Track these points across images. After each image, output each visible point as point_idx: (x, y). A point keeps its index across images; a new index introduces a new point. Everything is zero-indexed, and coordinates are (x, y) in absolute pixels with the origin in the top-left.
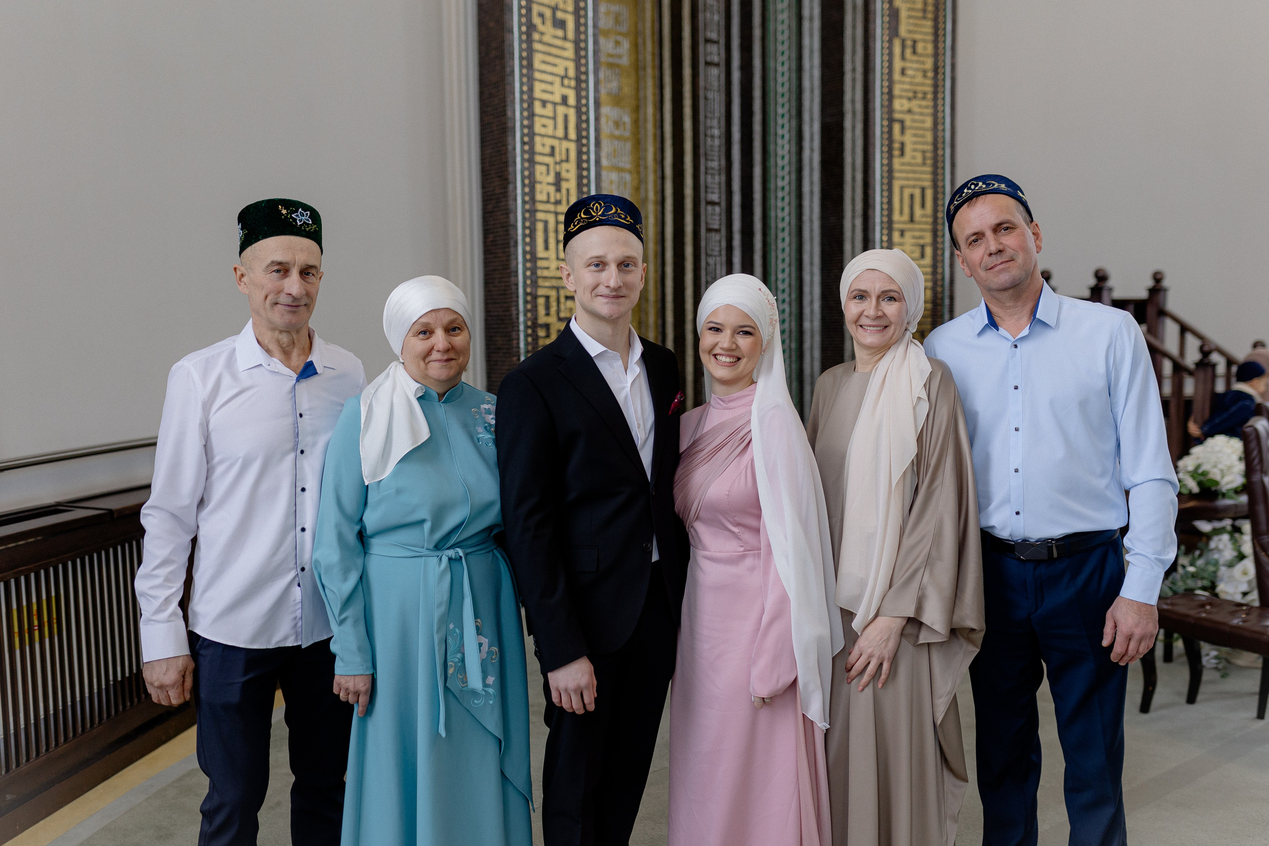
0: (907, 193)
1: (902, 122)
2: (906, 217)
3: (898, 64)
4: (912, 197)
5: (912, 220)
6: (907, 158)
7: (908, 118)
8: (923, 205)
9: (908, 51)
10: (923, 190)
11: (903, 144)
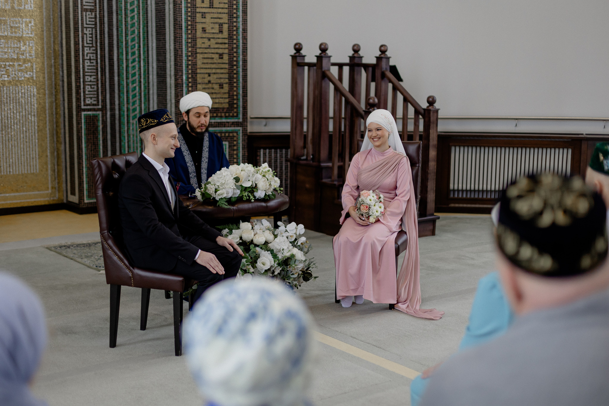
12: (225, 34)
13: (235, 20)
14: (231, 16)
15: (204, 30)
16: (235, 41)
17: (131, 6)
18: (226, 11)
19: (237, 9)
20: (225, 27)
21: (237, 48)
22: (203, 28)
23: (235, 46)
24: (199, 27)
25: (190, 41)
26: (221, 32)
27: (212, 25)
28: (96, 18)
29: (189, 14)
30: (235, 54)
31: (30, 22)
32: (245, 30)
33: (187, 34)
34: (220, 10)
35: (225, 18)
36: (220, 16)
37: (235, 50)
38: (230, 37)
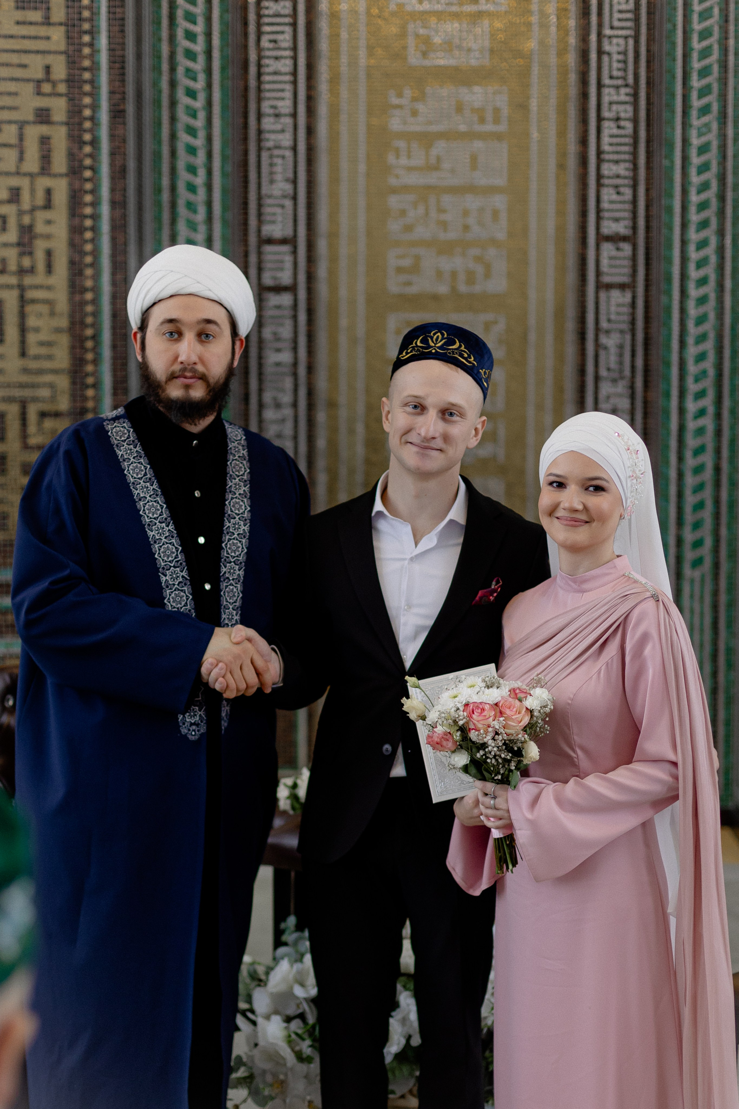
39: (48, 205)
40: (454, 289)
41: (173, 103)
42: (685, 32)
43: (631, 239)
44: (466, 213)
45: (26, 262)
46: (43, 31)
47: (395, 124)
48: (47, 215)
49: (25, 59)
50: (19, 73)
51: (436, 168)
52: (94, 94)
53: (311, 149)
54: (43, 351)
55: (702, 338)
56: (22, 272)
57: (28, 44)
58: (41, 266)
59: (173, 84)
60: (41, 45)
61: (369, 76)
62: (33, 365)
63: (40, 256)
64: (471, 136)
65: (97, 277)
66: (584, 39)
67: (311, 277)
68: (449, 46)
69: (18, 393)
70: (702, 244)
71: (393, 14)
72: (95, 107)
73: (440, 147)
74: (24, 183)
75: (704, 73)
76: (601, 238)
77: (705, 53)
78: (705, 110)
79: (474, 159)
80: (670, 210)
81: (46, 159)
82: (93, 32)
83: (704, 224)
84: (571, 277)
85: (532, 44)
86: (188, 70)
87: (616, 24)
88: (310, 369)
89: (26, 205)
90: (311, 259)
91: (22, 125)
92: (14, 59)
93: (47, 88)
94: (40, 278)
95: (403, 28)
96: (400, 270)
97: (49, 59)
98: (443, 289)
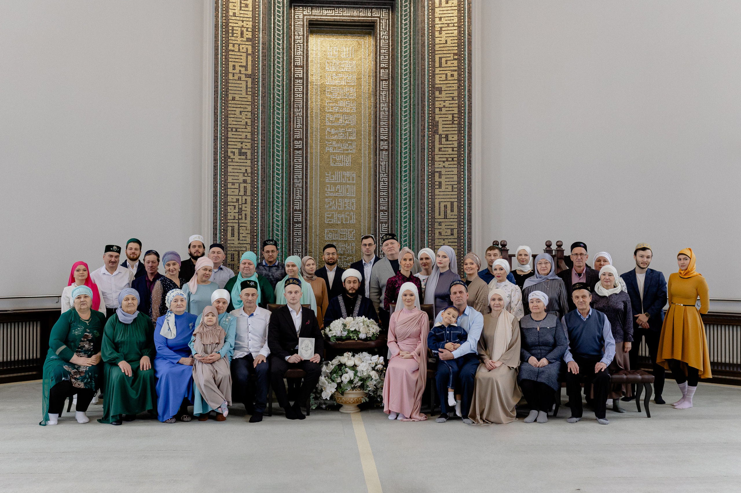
0: (442, 205)
1: (440, 173)
2: (442, 216)
3: (437, 146)
4: (446, 207)
5: (446, 217)
6: (443, 189)
7: (443, 171)
8: (452, 211)
9: (443, 140)
10: (452, 203)
11: (440, 183)
12: (456, 236)
13: (462, 226)
14: (459, 223)
15: (440, 233)
16: (462, 241)
17: (404, 219)
18: (456, 220)
19: (464, 219)
20: (455, 231)
21: (464, 245)
22: (439, 232)
23: (462, 244)
24: (437, 232)
25: (430, 241)
26: (452, 234)
27: (446, 230)
28: (388, 227)
29: (430, 223)
30: (462, 250)
31: (353, 231)
32: (470, 233)
33: (428, 236)
34: (452, 220)
35: (455, 225)
36: (451, 224)
37: (462, 246)
38: (459, 238)
39: (246, 203)
40: (342, 223)
41: (273, 177)
42: (400, 162)
43: (387, 211)
44: (345, 203)
45: (240, 217)
46: (245, 161)
47: (327, 181)
48: (246, 205)
49: (241, 168)
50: (240, 171)
51: (338, 192)
52: (258, 176)
53: (306, 187)
54: (244, 239)
55: (406, 236)
56: (239, 219)
57: (241, 164)
58: (244, 218)
59: (273, 172)
60: (245, 164)
61: (320, 168)
62: (241, 242)
63: (244, 215)
64: (346, 184)
65: (257, 221)
66: (376, 161)
67: (306, 220)
68: (341, 161)
69: (237, 249)
70: (405, 213)
71: (326, 153)
72: (258, 179)
73: (338, 187)
74: (240, 198)
75: (405, 171)
76: (380, 211)
77: (405, 167)
78: (406, 180)
79: (347, 190)
80: (397, 204)
81: (245, 192)
82: (257, 161)
83: (406, 208)
84: (372, 220)
85: (362, 161)
86: (277, 168)
87: (383, 158)
88: (306, 243)
89: (240, 203)
90: (306, 215)
91: (240, 183)
92: (238, 167)
93: (246, 175)
94: (243, 221)
95: (329, 156)
96: (328, 217)
97: (247, 168)
98: (339, 223)
